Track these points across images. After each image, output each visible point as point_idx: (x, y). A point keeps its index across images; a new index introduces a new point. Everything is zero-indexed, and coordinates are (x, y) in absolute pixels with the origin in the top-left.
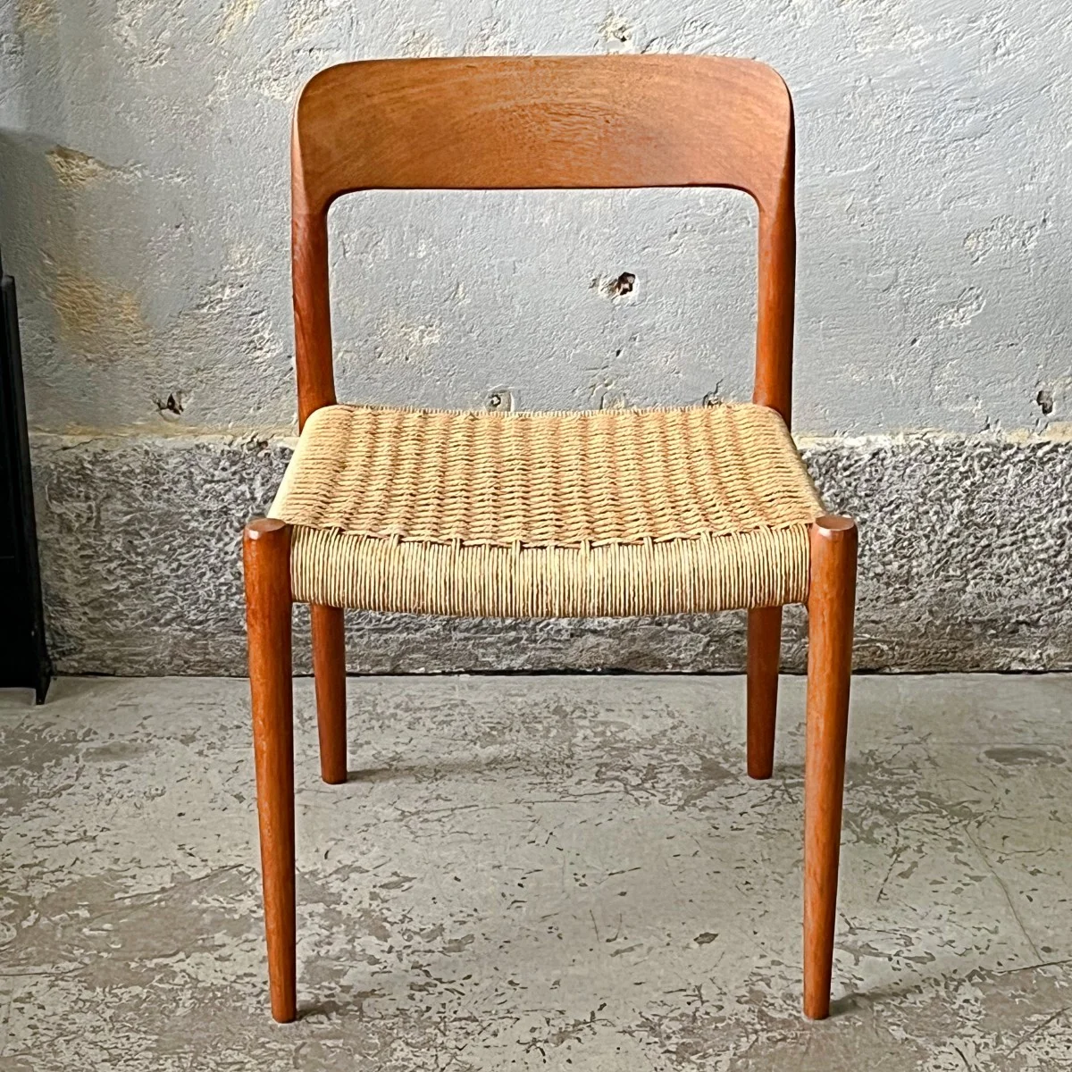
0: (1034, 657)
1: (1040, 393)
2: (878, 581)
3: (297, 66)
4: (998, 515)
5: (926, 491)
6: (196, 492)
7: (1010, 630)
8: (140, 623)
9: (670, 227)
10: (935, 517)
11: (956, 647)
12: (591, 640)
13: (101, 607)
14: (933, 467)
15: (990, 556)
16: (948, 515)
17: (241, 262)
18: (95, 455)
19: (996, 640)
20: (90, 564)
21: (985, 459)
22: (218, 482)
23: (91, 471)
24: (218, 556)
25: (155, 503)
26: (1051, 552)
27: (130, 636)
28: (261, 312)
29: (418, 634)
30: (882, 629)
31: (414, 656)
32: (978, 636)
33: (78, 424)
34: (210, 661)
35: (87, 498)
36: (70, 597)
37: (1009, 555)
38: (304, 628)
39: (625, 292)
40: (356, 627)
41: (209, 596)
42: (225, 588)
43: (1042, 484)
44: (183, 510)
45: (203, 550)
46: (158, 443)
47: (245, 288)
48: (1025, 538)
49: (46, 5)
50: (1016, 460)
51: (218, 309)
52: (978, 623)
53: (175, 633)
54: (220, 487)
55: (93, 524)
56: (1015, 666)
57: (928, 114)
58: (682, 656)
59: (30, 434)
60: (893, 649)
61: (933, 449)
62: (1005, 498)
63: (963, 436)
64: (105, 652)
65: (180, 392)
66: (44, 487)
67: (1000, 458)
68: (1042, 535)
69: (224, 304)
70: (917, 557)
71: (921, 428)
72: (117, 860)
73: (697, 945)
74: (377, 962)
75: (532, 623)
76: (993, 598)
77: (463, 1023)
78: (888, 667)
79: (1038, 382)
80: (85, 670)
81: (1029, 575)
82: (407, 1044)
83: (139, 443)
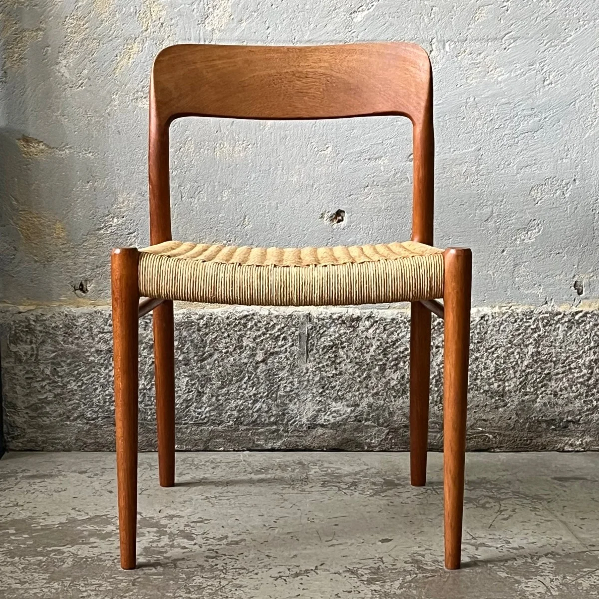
0: (578, 443)
1: (576, 282)
2: (486, 395)
4: (554, 355)
5: (512, 340)
6: (93, 339)
7: (563, 426)
8: (58, 419)
9: (364, 183)
10: (518, 356)
11: (532, 437)
12: (320, 431)
13: (37, 409)
14: (516, 325)
15: (550, 380)
16: (525, 355)
17: (123, 203)
18: (36, 316)
19: (555, 432)
20: (31, 383)
21: (546, 321)
22: (106, 333)
23: (35, 326)
24: (105, 378)
25: (70, 346)
26: (586, 378)
27: (53, 427)
28: (134, 232)
29: (220, 427)
30: (489, 425)
31: (217, 440)
32: (545, 429)
33: (28, 299)
34: (98, 442)
35: (31, 342)
36: (20, 404)
37: (561, 379)
38: (154, 422)
39: (339, 221)
40: (184, 422)
41: (99, 402)
42: (108, 397)
43: (579, 336)
44: (85, 350)
45: (96, 374)
46: (73, 310)
47: (125, 218)
48: (570, 369)
49: (20, 55)
50: (563, 321)
52: (546, 421)
53: (79, 425)
54: (107, 336)
55: (34, 357)
56: (566, 448)
57: (507, 118)
58: (373, 441)
60: (495, 437)
61: (516, 315)
62: (557, 344)
63: (532, 308)
64: (37, 437)
65: (86, 281)
66: (7, 336)
67: (554, 320)
68: (580, 367)
69: (113, 228)
70: (508, 380)
71: (509, 303)
72: (34, 513)
73: (380, 543)
74: (187, 548)
75: (286, 420)
76: (553, 406)
77: (237, 570)
78: (493, 448)
79: (574, 276)
80: (26, 448)
81: (573, 392)
82: (203, 577)
83: (62, 310)
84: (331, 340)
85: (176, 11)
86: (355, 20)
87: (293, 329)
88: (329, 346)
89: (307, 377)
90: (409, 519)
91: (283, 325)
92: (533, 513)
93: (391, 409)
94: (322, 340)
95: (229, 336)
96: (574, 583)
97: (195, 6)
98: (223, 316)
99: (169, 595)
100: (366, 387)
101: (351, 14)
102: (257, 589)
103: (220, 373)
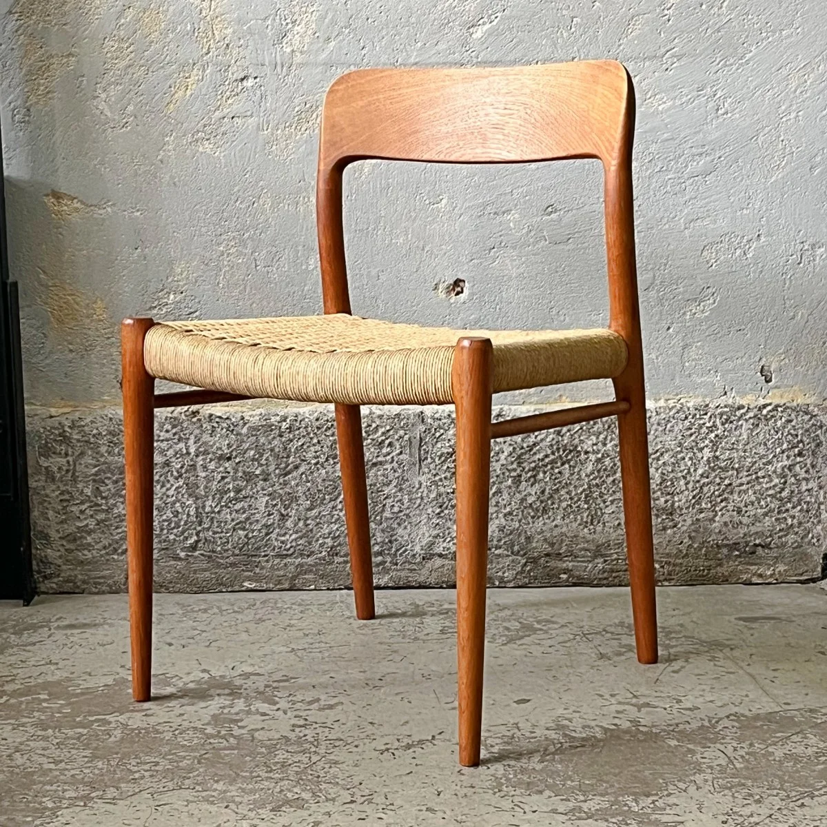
0: (769, 573)
1: (763, 367)
3: (223, 129)
4: (736, 460)
5: (683, 441)
7: (749, 551)
8: (103, 552)
9: (489, 244)
10: (690, 462)
11: (710, 566)
12: (438, 562)
13: (75, 540)
14: (687, 423)
15: (732, 493)
16: (699, 461)
17: (182, 275)
18: (73, 421)
19: (739, 559)
20: (67, 506)
21: (725, 417)
22: (162, 441)
23: (70, 434)
24: (162, 499)
25: (116, 458)
26: (777, 489)
27: (96, 562)
28: (196, 312)
29: (310, 559)
31: (306, 576)
32: (726, 556)
33: (62, 399)
35: (67, 455)
36: (54, 535)
37: (746, 492)
38: (225, 555)
39: (458, 294)
40: (263, 554)
42: (166, 523)
43: (767, 435)
46: (119, 412)
47: (184, 294)
49: (46, 88)
50: (747, 417)
51: (164, 310)
52: (726, 545)
54: (164, 445)
55: (70, 474)
56: (755, 580)
57: (671, 158)
58: (506, 575)
59: (26, 407)
60: (663, 567)
61: (686, 410)
62: (740, 447)
63: (707, 400)
64: (76, 576)
66: (34, 446)
67: (736, 416)
68: (770, 475)
69: (169, 306)
70: (678, 494)
71: (677, 395)
72: (73, 673)
73: (515, 705)
74: (268, 715)
75: (394, 549)
76: (736, 526)
77: (332, 742)
78: (660, 581)
79: (761, 359)
80: (61, 590)
81: (761, 507)
82: (287, 752)
83: (106, 412)
84: (450, 446)
85: (245, 28)
86: (474, 36)
87: (402, 432)
88: (448, 453)
89: (420, 494)
90: (553, 673)
91: (388, 428)
92: (712, 663)
93: (529, 533)
94: (439, 445)
95: (319, 442)
96: (763, 752)
97: (269, 22)
98: (312, 418)
99: (244, 774)
100: (496, 506)
101: (469, 28)
102: (356, 765)
103: (309, 490)
